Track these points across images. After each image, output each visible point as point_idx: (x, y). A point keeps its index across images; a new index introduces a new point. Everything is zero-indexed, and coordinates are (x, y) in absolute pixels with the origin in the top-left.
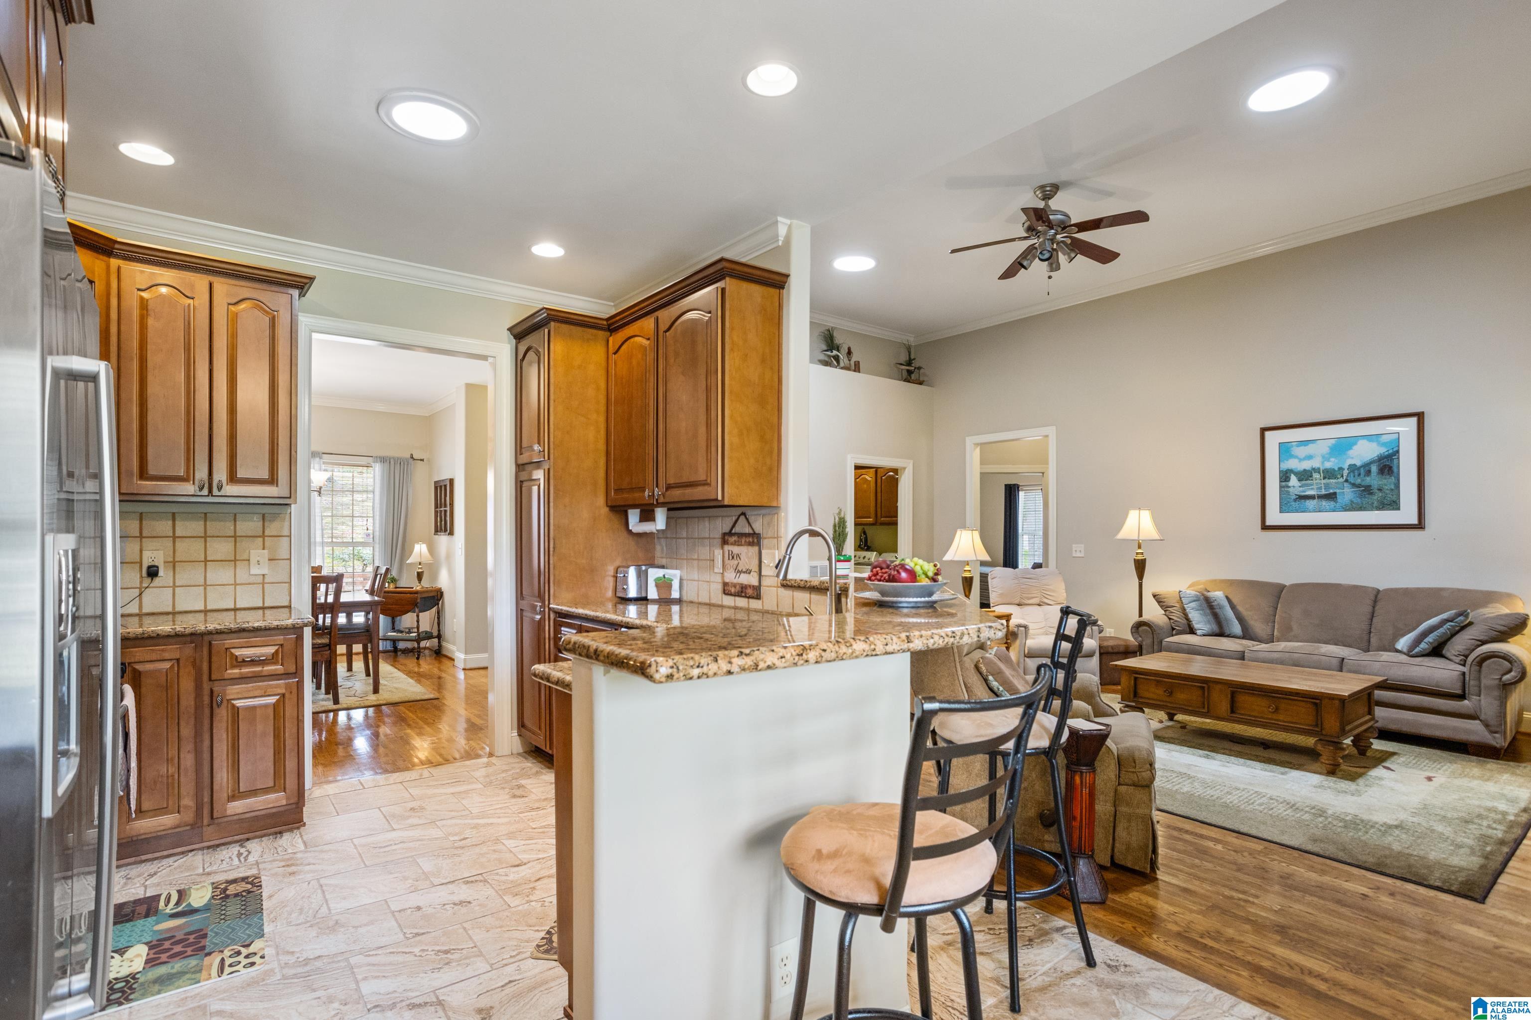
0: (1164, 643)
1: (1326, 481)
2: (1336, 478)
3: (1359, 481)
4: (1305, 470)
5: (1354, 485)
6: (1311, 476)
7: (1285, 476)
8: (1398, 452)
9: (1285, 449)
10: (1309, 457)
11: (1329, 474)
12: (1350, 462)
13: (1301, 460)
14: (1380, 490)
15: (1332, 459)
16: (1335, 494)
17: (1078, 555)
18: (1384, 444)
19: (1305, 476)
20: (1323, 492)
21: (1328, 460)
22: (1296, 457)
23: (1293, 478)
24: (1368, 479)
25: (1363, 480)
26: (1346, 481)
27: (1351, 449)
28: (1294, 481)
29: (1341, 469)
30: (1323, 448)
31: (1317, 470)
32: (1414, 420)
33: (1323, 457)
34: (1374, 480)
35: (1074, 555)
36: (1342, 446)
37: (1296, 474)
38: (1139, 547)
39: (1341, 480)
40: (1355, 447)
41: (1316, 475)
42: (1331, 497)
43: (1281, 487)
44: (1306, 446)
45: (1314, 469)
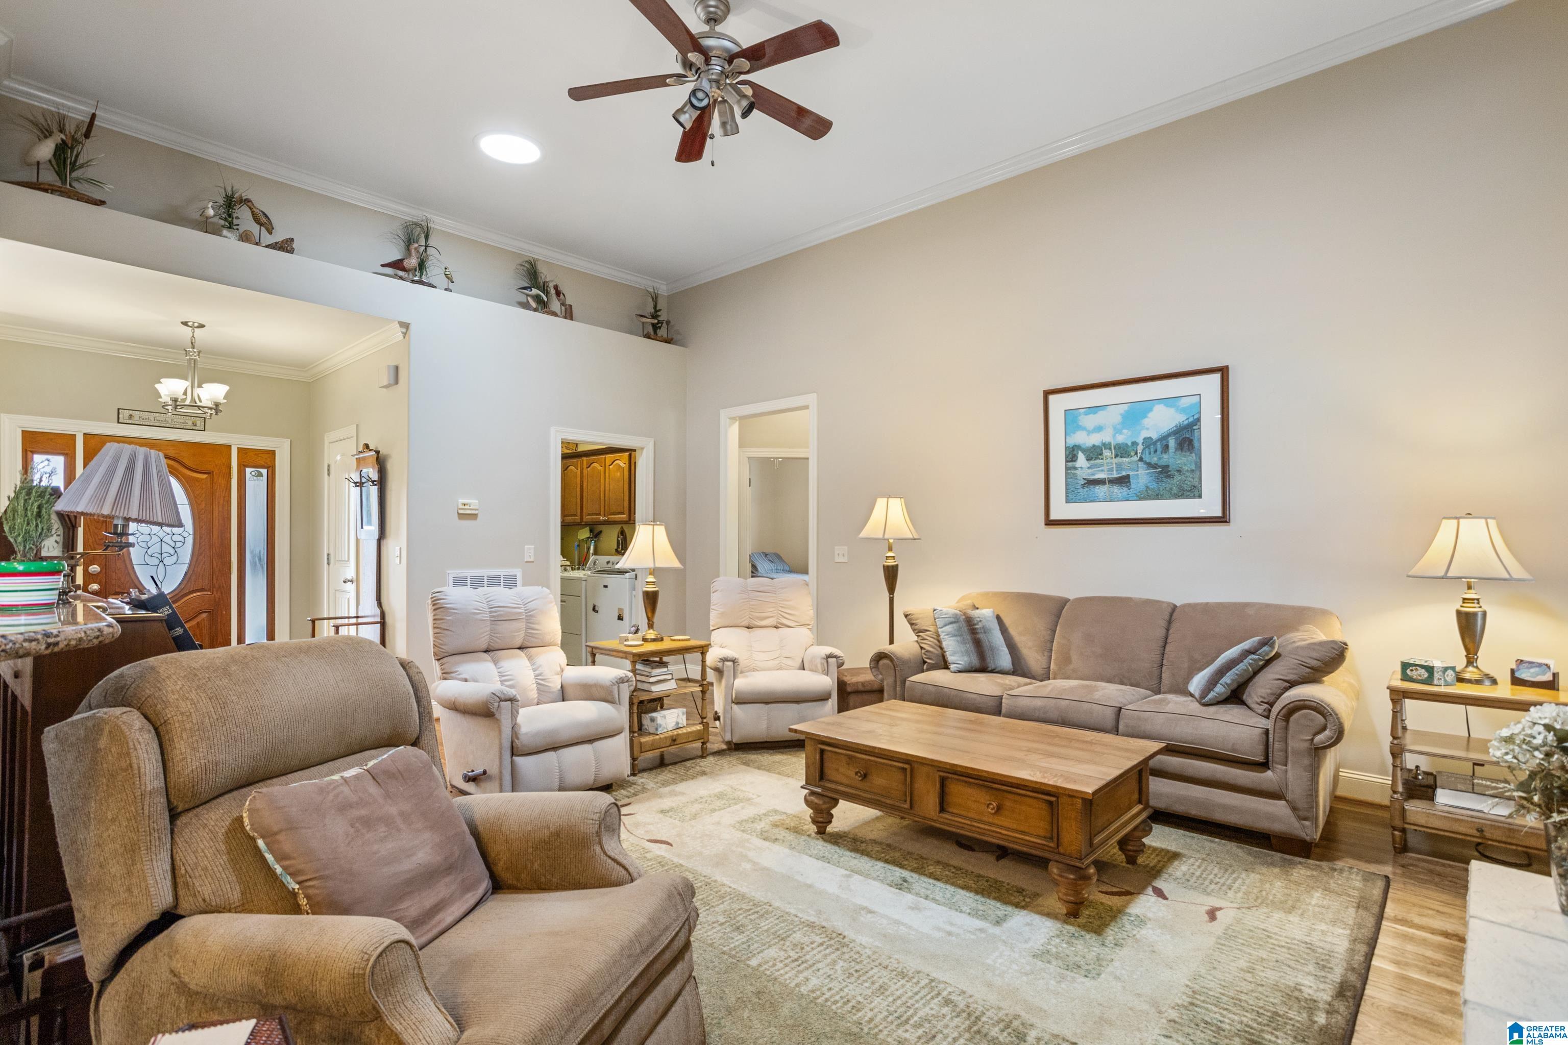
0: (907, 683)
1: (1118, 460)
2: (1129, 456)
3: (1154, 460)
4: (1094, 446)
5: (1150, 465)
6: (1101, 454)
7: (1071, 455)
8: (1199, 420)
9: (1070, 415)
10: (1099, 429)
11: (1122, 451)
12: (1145, 434)
13: (1089, 432)
14: (1179, 471)
15: (1125, 431)
16: (1128, 477)
17: (841, 559)
18: (1183, 410)
19: (1094, 453)
20: (1115, 475)
21: (1121, 433)
22: (1084, 429)
23: (1081, 457)
24: (1165, 456)
25: (1160, 459)
26: (1141, 459)
27: (1146, 417)
28: (1081, 460)
29: (1135, 444)
30: (1112, 417)
31: (1107, 446)
32: (1217, 377)
33: (1115, 428)
34: (1172, 458)
35: (837, 560)
36: (1136, 413)
37: (1084, 451)
38: (890, 549)
39: (1135, 458)
40: (1150, 415)
41: (1106, 453)
42: (1123, 481)
43: (1067, 469)
44: (1095, 413)
45: (1104, 444)
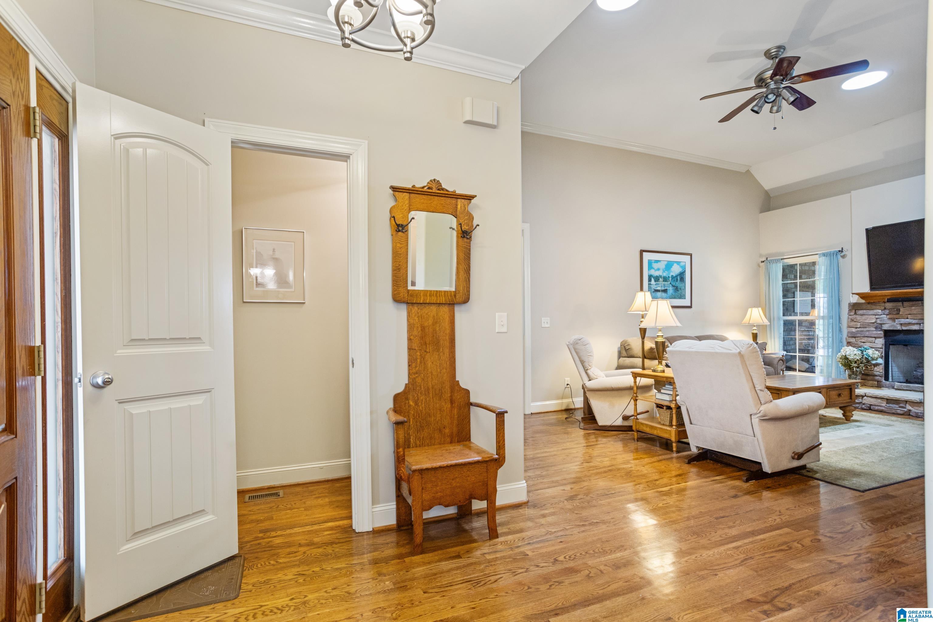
1: (664, 283)
2: (667, 282)
3: (674, 284)
4: (657, 276)
5: (673, 286)
7: (650, 277)
8: (685, 271)
9: (650, 263)
10: (658, 269)
11: (665, 279)
12: (672, 274)
13: (656, 270)
14: (680, 289)
15: (666, 272)
16: (667, 289)
17: (546, 325)
18: (681, 267)
19: (657, 279)
20: (663, 289)
22: (654, 268)
23: (653, 279)
24: (677, 283)
26: (670, 283)
27: (672, 267)
28: (653, 282)
29: (669, 277)
30: (662, 265)
31: (661, 276)
32: (689, 257)
33: (663, 270)
34: (678, 284)
36: (669, 265)
37: (654, 278)
39: (669, 283)
40: (673, 267)
41: (661, 280)
42: (665, 291)
43: (649, 284)
44: (657, 263)
45: (660, 276)
